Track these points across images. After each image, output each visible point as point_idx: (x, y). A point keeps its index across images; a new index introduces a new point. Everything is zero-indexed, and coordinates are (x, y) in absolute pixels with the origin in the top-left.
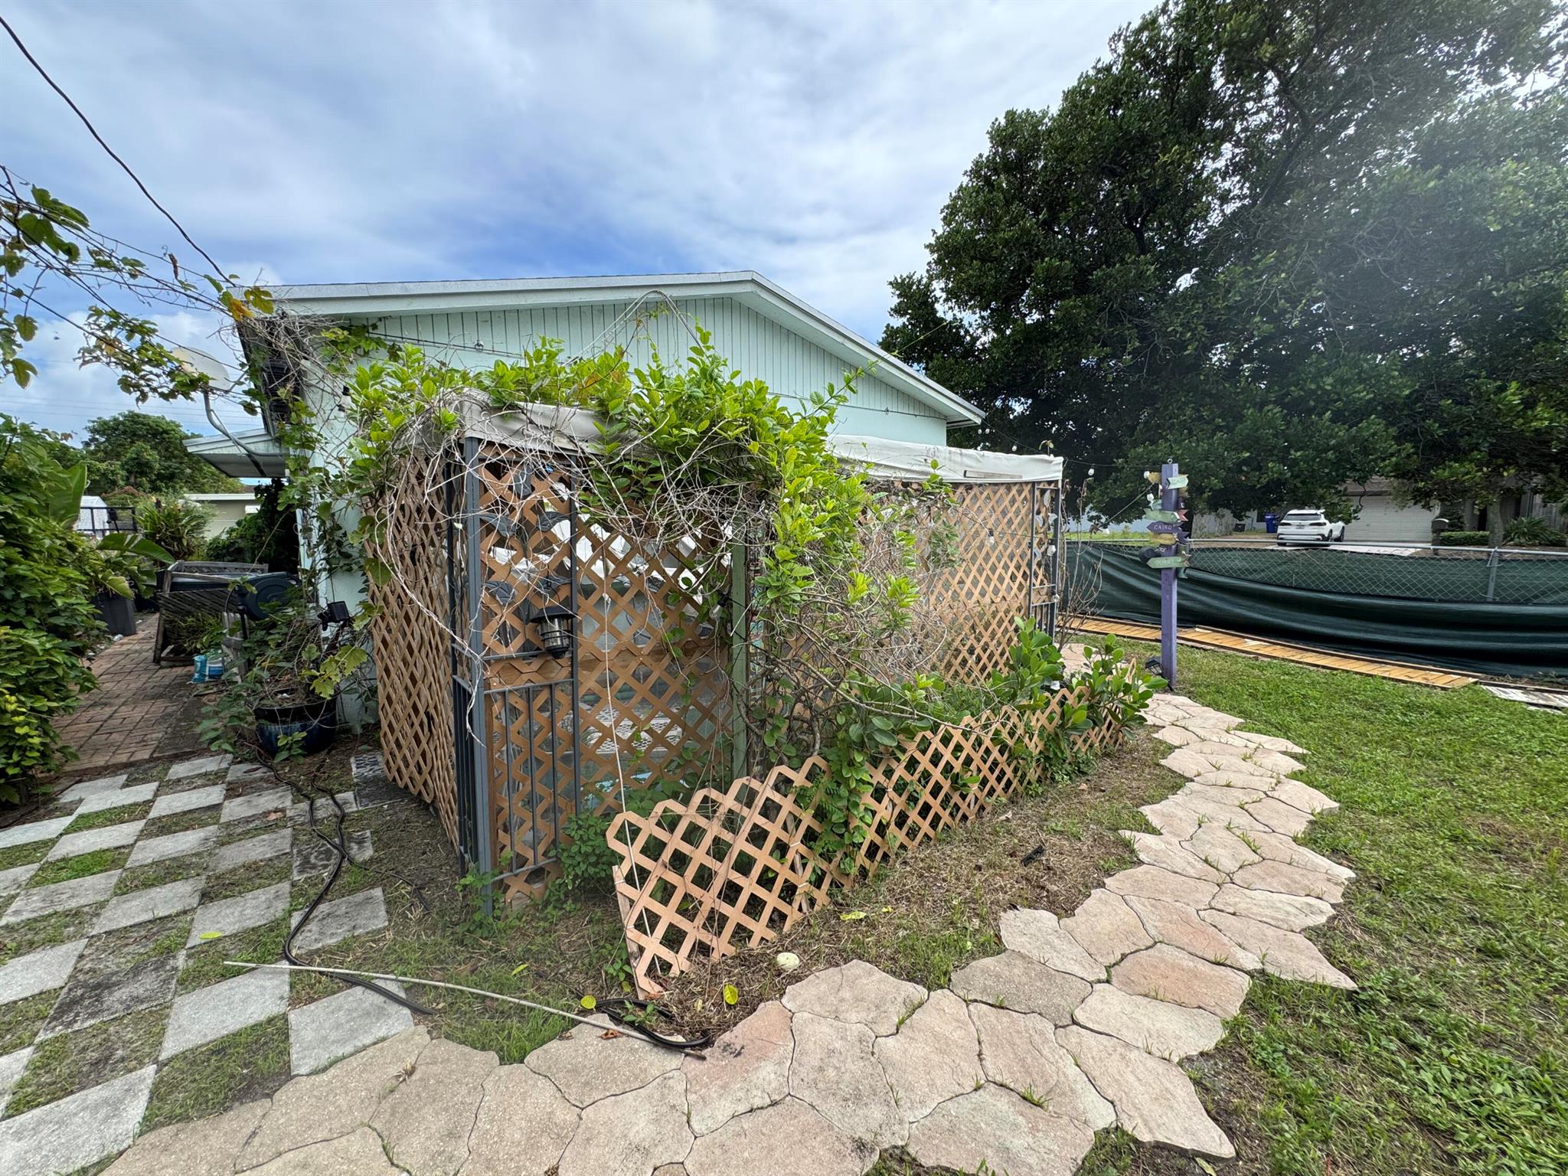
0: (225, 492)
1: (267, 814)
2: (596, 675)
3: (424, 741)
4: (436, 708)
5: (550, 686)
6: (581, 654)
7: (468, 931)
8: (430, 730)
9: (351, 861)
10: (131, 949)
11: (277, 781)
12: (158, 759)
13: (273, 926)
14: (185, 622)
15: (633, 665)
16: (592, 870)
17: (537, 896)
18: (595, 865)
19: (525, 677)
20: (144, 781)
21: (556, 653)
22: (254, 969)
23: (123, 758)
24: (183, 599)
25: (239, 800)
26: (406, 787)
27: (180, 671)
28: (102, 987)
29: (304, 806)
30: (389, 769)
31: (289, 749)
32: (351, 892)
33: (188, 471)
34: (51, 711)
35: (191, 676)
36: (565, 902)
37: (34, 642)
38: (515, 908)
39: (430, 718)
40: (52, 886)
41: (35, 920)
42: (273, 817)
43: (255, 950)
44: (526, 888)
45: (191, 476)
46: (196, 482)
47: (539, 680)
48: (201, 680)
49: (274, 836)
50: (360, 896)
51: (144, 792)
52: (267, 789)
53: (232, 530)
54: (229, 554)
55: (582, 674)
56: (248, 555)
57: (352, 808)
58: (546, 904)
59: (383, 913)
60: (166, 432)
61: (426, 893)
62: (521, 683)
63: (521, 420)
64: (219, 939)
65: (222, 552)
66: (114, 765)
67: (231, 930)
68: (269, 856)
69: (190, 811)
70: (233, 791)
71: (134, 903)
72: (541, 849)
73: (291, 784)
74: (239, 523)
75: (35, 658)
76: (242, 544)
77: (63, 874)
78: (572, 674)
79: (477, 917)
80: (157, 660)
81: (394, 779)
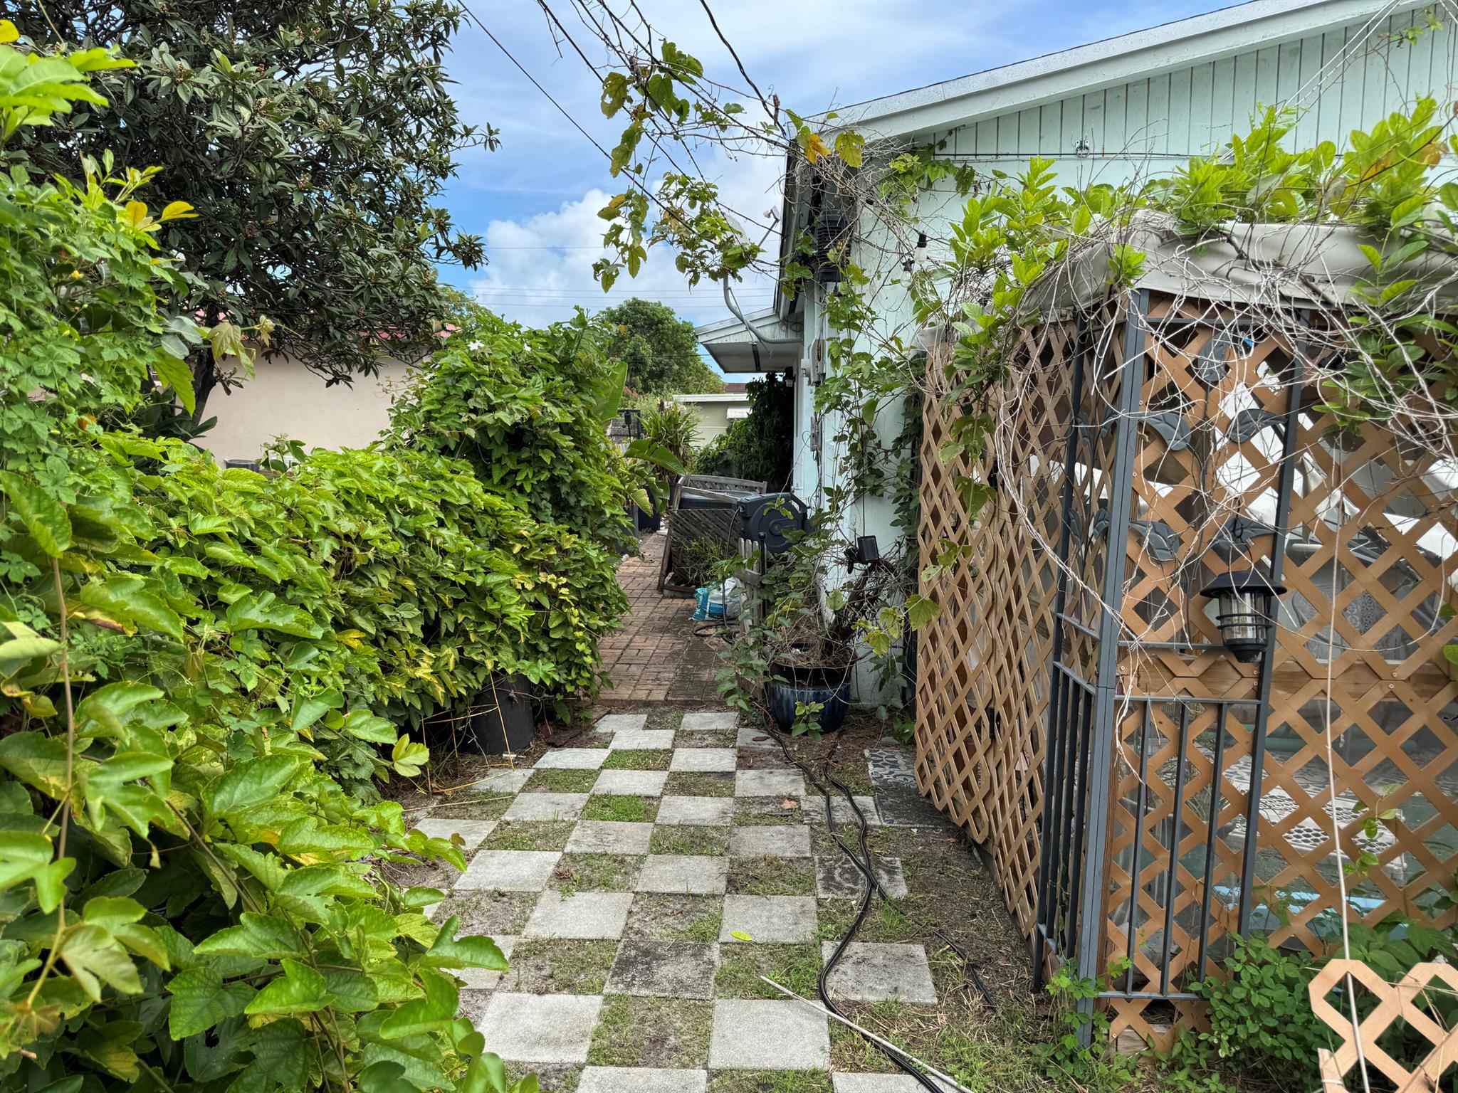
0: (706, 391)
1: (780, 799)
2: (1301, 699)
3: (980, 751)
4: (1007, 705)
5: (1219, 707)
6: (1280, 658)
7: (1053, 1057)
8: (993, 737)
9: (883, 896)
10: (670, 920)
11: (788, 760)
12: (671, 703)
13: (805, 950)
14: (690, 546)
15: (1375, 695)
16: (1267, 1040)
17: (1158, 1044)
18: (1273, 1032)
19: (1180, 684)
20: (662, 726)
21: (1241, 651)
22: (789, 998)
23: (641, 695)
24: (690, 518)
25: (751, 773)
26: (946, 810)
27: (680, 603)
28: (650, 955)
29: (819, 800)
30: (923, 778)
31: (806, 722)
32: (888, 939)
33: (676, 367)
34: (599, 630)
35: (692, 611)
36: (1210, 1075)
37: (593, 554)
38: (1122, 1052)
39: (994, 718)
40: (601, 823)
41: (591, 856)
42: (787, 805)
43: (788, 974)
44: (1143, 1027)
45: (678, 374)
46: (682, 380)
47: (1200, 692)
48: (701, 617)
49: (791, 830)
50: (899, 948)
51: (661, 739)
52: (778, 767)
53: (722, 439)
54: (717, 468)
55: (1276, 695)
56: (735, 470)
57: (875, 820)
58: (1175, 1065)
59: (929, 983)
60: (661, 322)
61: (983, 975)
62: (1171, 692)
63: (1221, 254)
64: (750, 944)
65: (714, 464)
66: (636, 701)
67: (761, 937)
68: (788, 854)
69: (706, 773)
70: (746, 760)
71: (668, 868)
72: (1173, 969)
73: (804, 768)
74: (728, 431)
75: (592, 572)
76: (730, 456)
77: (608, 812)
78: (1258, 693)
79: (1069, 1042)
80: (661, 588)
81: (929, 795)
